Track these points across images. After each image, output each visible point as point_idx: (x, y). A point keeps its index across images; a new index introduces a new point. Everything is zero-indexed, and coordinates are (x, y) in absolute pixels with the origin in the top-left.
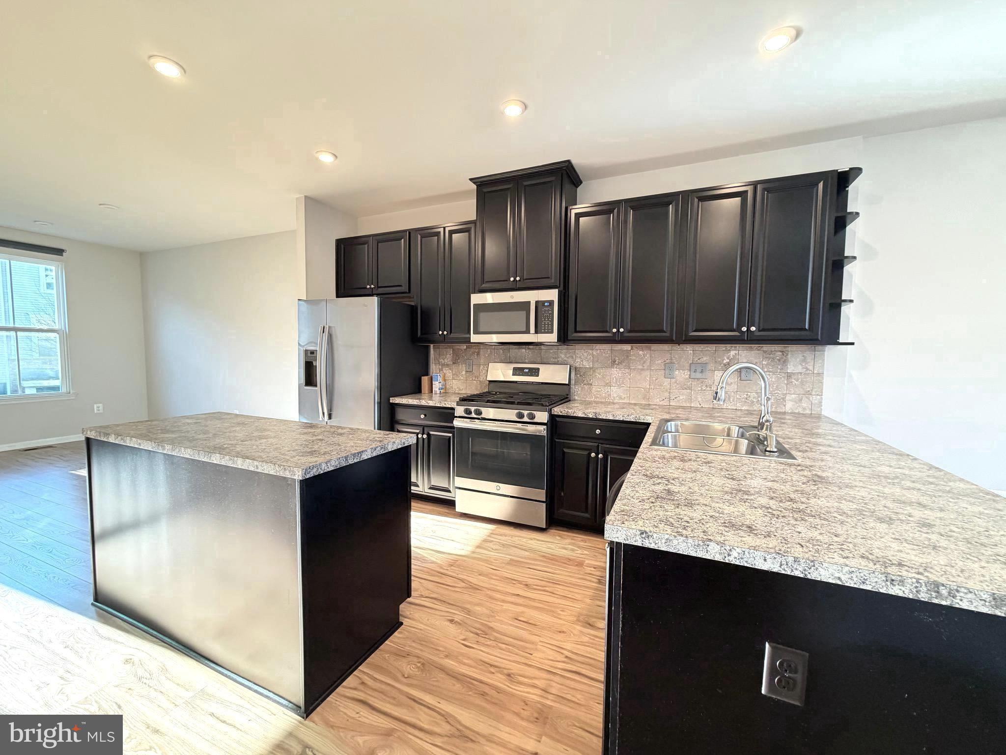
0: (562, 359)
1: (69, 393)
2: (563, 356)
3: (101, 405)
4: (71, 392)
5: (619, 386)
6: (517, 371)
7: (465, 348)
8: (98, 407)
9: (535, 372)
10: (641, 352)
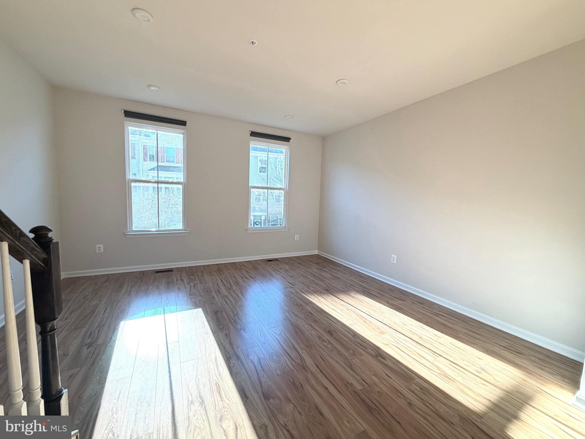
1: (286, 227)
3: (298, 236)
4: (287, 227)
8: (297, 237)
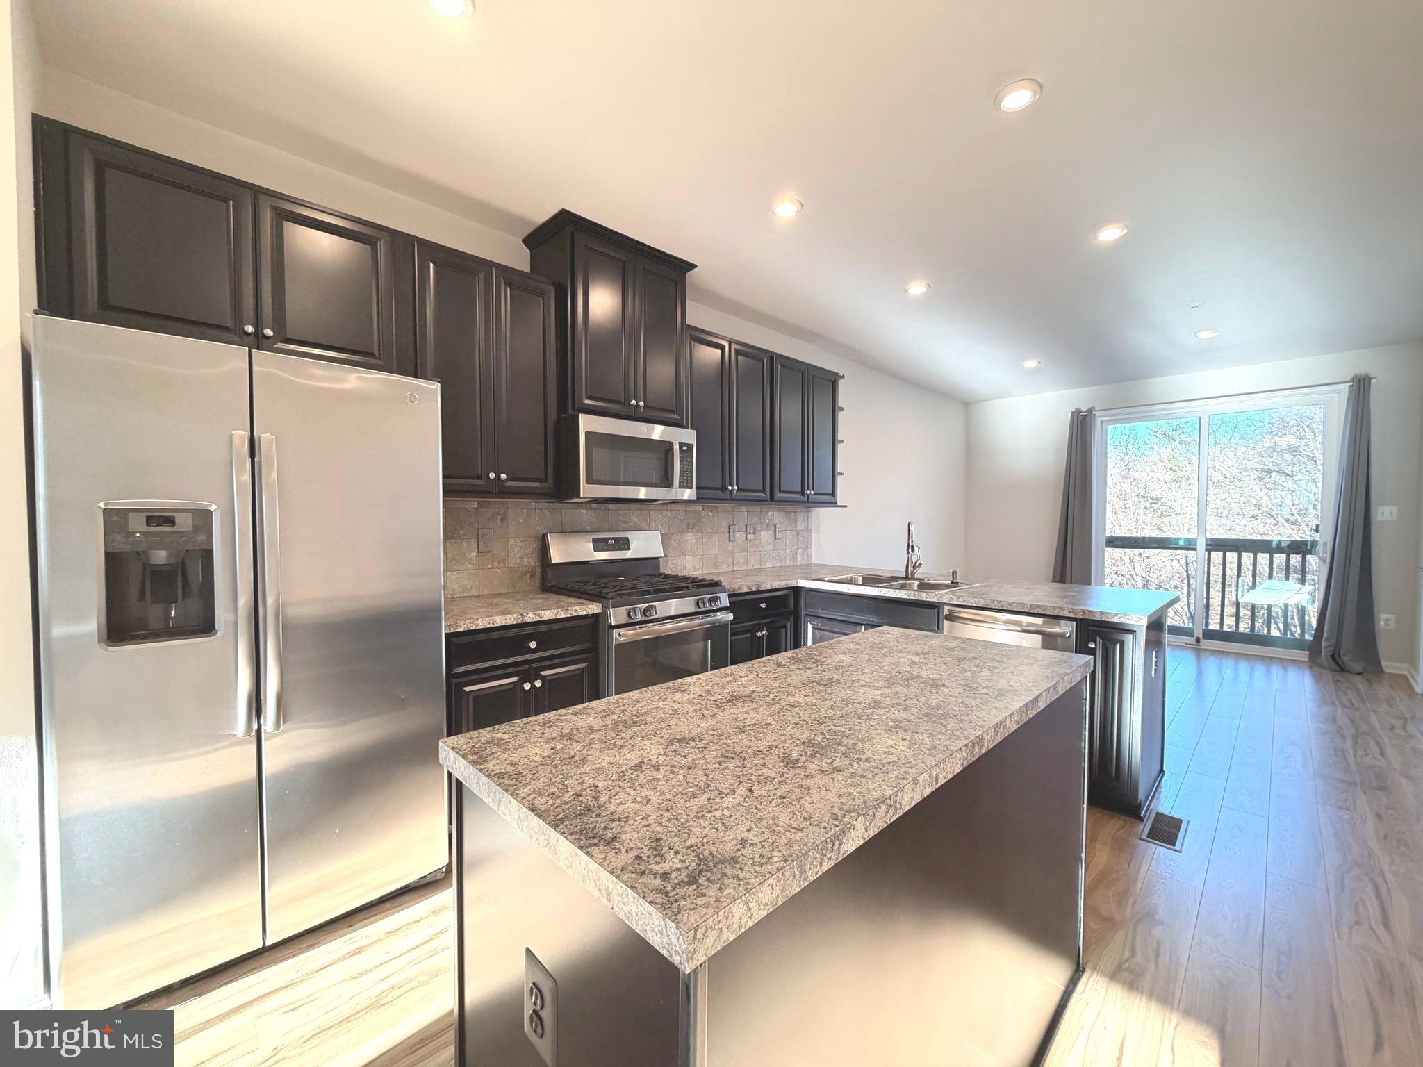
0: (635, 523)
2: (635, 519)
5: (694, 555)
6: (600, 545)
7: (476, 506)
9: (624, 544)
10: (711, 514)
